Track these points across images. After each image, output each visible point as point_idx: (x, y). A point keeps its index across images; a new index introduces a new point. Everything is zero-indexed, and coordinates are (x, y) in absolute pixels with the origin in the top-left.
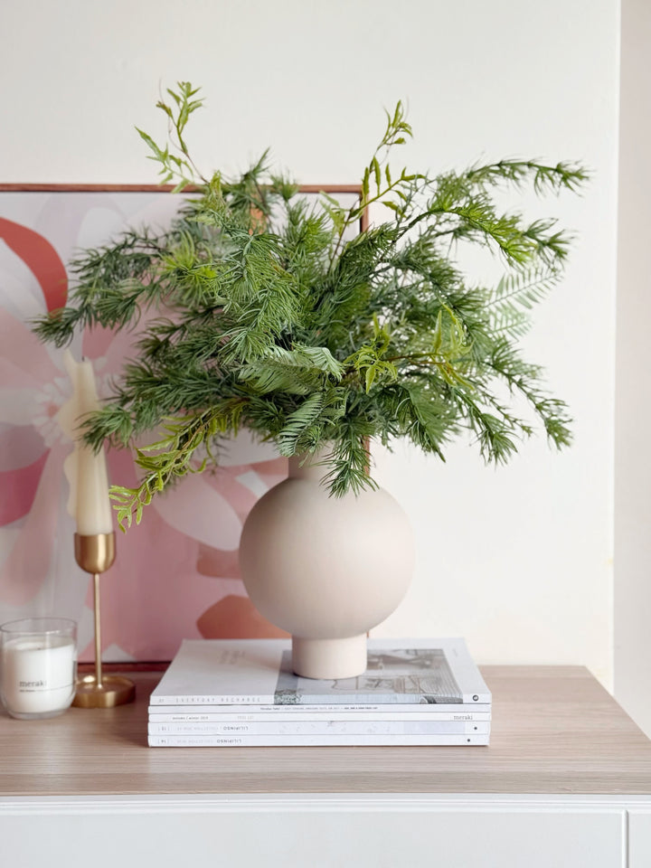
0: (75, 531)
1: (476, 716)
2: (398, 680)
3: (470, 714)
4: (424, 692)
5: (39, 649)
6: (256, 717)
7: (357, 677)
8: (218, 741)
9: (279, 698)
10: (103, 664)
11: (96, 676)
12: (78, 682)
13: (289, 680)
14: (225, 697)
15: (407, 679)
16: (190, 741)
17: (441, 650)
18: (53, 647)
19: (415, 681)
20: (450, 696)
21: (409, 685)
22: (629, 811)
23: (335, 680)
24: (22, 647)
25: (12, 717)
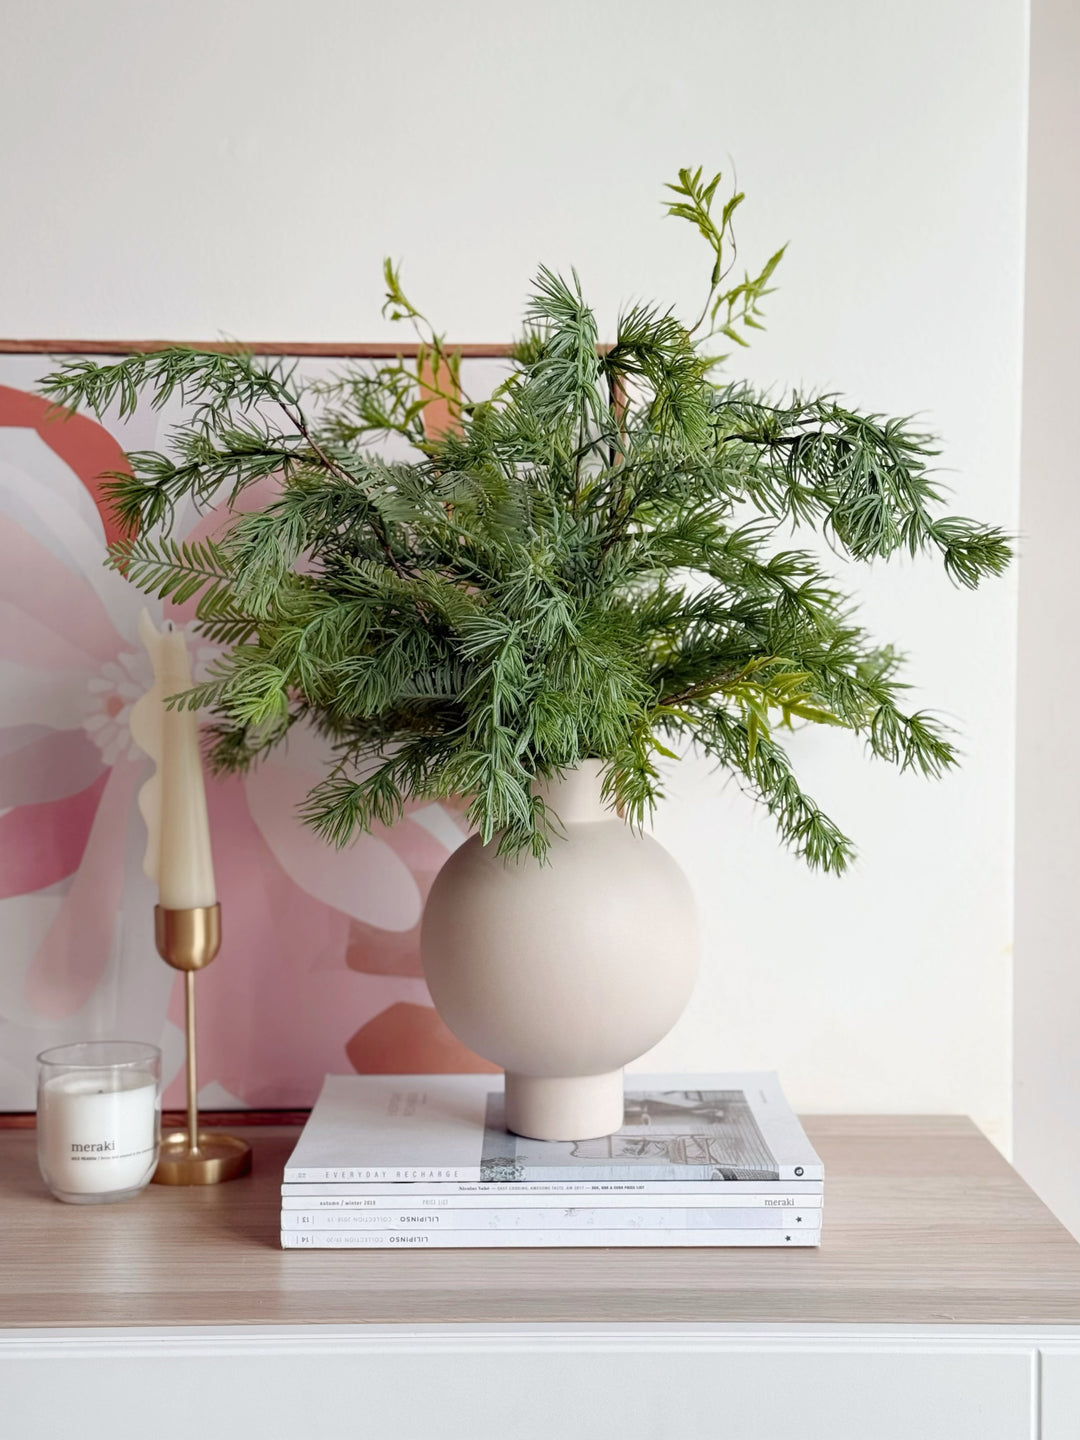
0: (156, 902)
1: (799, 1200)
2: (674, 1142)
3: (790, 1198)
4: (717, 1163)
5: (101, 1092)
6: (452, 1202)
7: (609, 1137)
8: (392, 1240)
9: (488, 1172)
10: (201, 1113)
11: (189, 1133)
12: (161, 1143)
13: (501, 1143)
14: (402, 1170)
15: (689, 1141)
16: (347, 1240)
17: (740, 1092)
18: (124, 1088)
19: (702, 1144)
20: (758, 1168)
21: (693, 1151)
22: (1043, 1350)
23: (574, 1142)
24: (72, 1088)
25: (57, 1200)
